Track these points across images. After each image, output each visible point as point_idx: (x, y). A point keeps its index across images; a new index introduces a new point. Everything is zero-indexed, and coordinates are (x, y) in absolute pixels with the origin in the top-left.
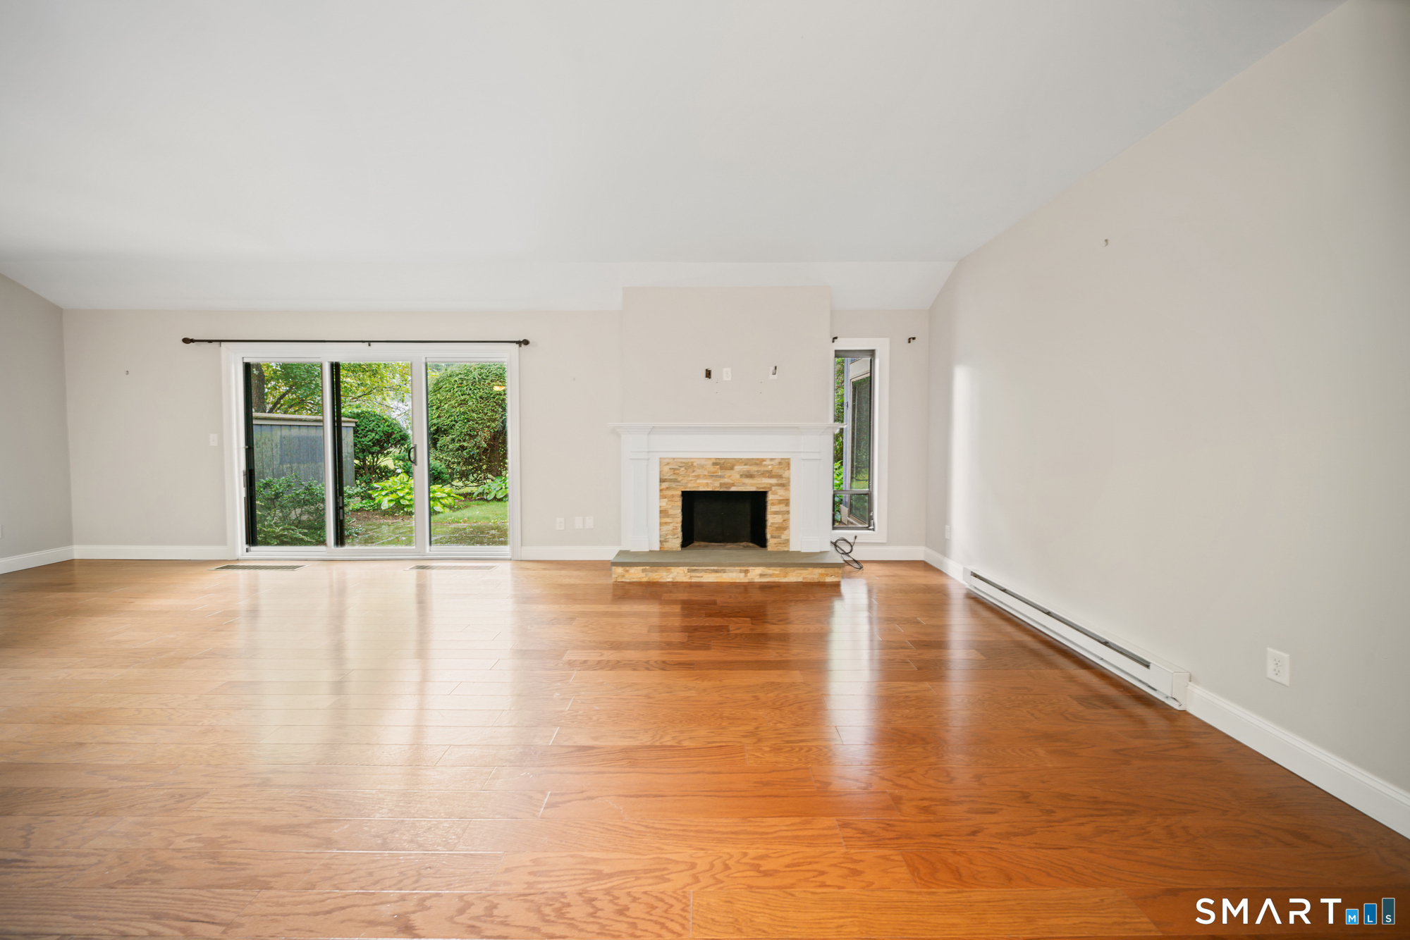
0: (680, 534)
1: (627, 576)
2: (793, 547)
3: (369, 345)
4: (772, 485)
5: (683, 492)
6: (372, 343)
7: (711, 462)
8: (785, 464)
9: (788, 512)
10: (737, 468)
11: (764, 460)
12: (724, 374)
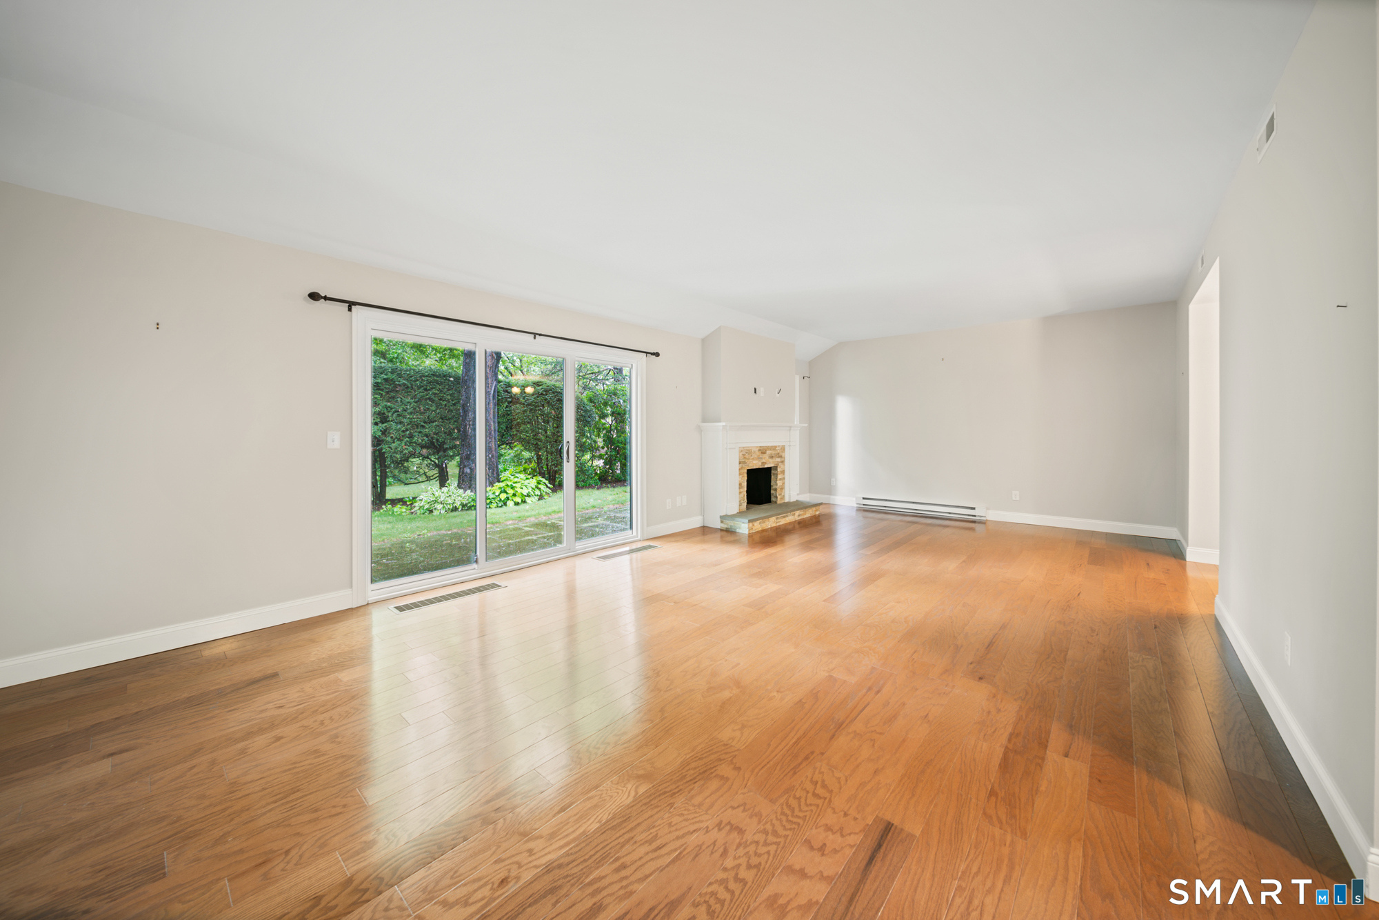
0: (746, 500)
1: (754, 528)
2: (787, 500)
3: (535, 338)
4: (779, 462)
5: (748, 470)
6: (537, 336)
7: (757, 449)
8: (783, 448)
9: (784, 478)
10: (768, 452)
11: (776, 447)
12: (761, 391)
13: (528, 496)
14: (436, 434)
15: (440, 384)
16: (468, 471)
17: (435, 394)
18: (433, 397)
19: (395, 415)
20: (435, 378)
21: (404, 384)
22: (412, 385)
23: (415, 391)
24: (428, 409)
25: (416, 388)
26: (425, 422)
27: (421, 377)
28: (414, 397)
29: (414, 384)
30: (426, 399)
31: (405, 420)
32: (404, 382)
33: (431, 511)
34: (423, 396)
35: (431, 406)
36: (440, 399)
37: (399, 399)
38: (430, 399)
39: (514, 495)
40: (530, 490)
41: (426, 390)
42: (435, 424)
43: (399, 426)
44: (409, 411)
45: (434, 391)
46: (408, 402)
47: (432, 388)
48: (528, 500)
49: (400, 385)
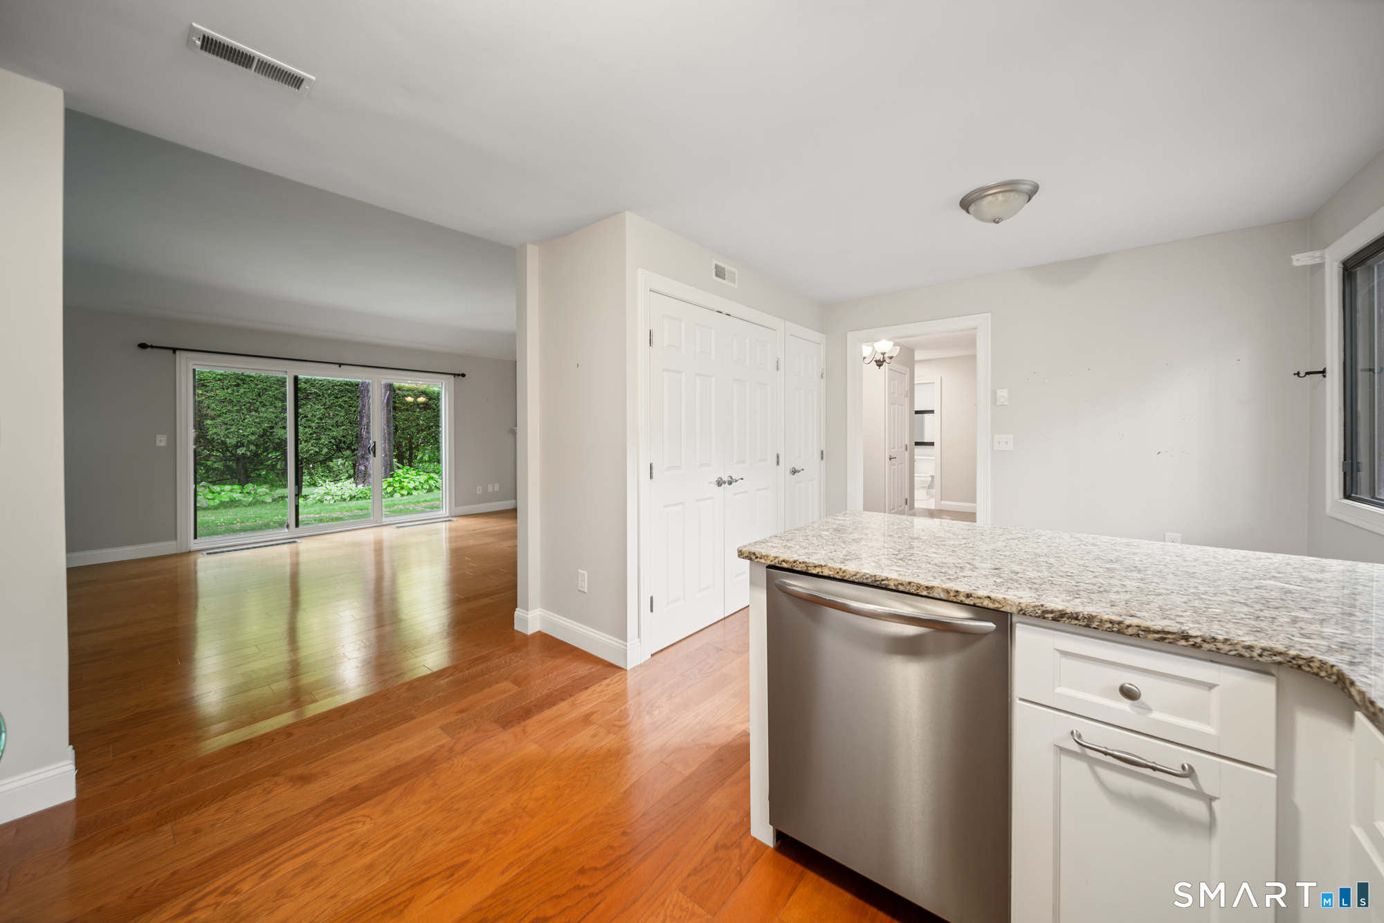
13: (415, 489)
14: (343, 437)
15: (352, 392)
16: (363, 468)
17: (346, 401)
18: (342, 404)
19: (304, 420)
20: (347, 387)
21: (316, 393)
22: (323, 393)
23: (326, 399)
24: (337, 415)
25: (326, 396)
26: (332, 426)
27: (333, 386)
28: (325, 404)
29: (325, 392)
30: (336, 406)
31: (313, 425)
32: (316, 390)
33: (322, 502)
34: (334, 403)
35: (340, 412)
36: (350, 406)
37: (309, 406)
38: (340, 406)
39: (402, 488)
40: (417, 484)
41: (337, 398)
42: (343, 427)
43: (307, 430)
44: (318, 416)
45: (344, 398)
46: (318, 409)
47: (343, 396)
48: (415, 493)
49: (311, 394)
